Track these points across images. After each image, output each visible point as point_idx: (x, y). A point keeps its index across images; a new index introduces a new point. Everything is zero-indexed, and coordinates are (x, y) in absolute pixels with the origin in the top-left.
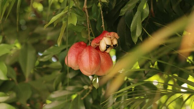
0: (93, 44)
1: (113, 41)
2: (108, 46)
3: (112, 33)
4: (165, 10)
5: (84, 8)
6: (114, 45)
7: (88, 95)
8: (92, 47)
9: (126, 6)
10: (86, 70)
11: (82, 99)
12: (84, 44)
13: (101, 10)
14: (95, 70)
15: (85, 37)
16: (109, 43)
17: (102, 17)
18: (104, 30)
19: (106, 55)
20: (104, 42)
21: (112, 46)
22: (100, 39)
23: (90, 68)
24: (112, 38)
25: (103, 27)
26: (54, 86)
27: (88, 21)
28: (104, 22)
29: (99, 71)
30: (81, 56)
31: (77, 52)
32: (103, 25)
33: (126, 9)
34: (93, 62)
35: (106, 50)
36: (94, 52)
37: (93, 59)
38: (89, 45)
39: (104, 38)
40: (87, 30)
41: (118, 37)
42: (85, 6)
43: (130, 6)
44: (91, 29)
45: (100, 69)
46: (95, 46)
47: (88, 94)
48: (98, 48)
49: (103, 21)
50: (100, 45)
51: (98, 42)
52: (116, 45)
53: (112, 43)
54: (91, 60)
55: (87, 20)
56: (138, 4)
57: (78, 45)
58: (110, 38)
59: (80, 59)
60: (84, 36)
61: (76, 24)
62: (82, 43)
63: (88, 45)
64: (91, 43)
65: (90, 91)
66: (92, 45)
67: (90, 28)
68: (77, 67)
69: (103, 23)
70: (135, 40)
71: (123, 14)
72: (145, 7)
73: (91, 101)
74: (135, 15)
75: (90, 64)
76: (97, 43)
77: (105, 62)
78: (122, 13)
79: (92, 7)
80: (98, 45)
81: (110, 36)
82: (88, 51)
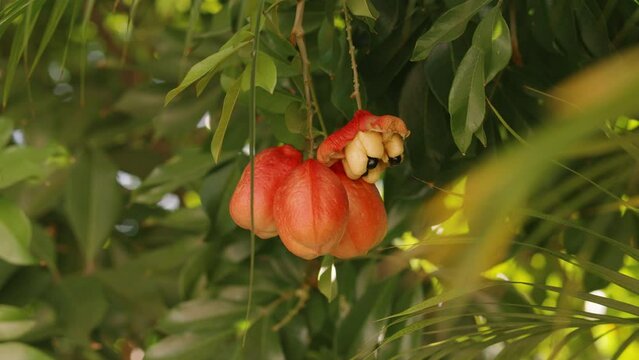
0: (325, 153)
1: (388, 146)
2: (372, 162)
3: (388, 120)
4: (557, 43)
5: (295, 35)
6: (391, 160)
7: (295, 317)
8: (321, 164)
9: (432, 29)
10: (299, 240)
11: (276, 328)
12: (294, 153)
13: (351, 43)
14: (330, 239)
15: (298, 132)
16: (375, 151)
17: (354, 66)
18: (359, 107)
19: (364, 190)
20: (362, 149)
21: (386, 160)
22: (348, 137)
23: (316, 233)
24: (387, 136)
25: (355, 98)
26: (181, 284)
27: (306, 79)
28: (359, 82)
29: (342, 242)
30: (284, 194)
31: (269, 179)
32: (356, 93)
33: (434, 40)
34: (325, 212)
35: (366, 174)
36: (328, 181)
37: (324, 204)
38: (311, 156)
39: (361, 135)
40: (302, 107)
41: (405, 133)
42: (298, 30)
43: (447, 29)
44: (315, 103)
45: (345, 235)
46: (331, 159)
47: (294, 312)
48: (338, 168)
49: (356, 80)
50: (345, 158)
51: (341, 148)
52: (399, 157)
53: (386, 152)
54: (319, 208)
55: (302, 76)
56: (472, 25)
57: (274, 158)
58: (381, 134)
59: (282, 203)
60: (294, 129)
61: (275, 90)
62: (288, 151)
63: (305, 158)
64: (316, 150)
65: (301, 304)
66: (320, 158)
67: (311, 100)
68: (271, 228)
69: (357, 86)
70: (463, 143)
71: (424, 55)
72: (498, 32)
73: (304, 335)
74: (465, 59)
75: (314, 221)
76: (337, 151)
77: (362, 215)
78: (419, 53)
79: (318, 30)
80: (339, 156)
81: (381, 129)
82: (308, 178)
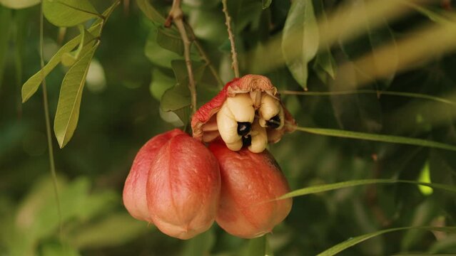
1: (259, 108)
2: (244, 128)
16: (245, 115)
18: (237, 76)
19: (252, 161)
20: (230, 115)
22: (215, 105)
34: (184, 184)
37: (183, 176)
41: (271, 91)
42: (175, 11)
49: (233, 50)
54: (177, 181)
58: (249, 96)
75: (172, 195)
77: (250, 187)
81: (241, 89)
